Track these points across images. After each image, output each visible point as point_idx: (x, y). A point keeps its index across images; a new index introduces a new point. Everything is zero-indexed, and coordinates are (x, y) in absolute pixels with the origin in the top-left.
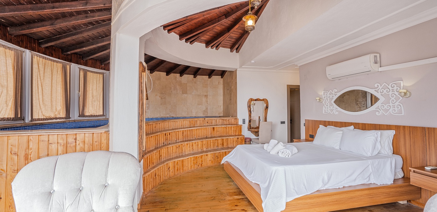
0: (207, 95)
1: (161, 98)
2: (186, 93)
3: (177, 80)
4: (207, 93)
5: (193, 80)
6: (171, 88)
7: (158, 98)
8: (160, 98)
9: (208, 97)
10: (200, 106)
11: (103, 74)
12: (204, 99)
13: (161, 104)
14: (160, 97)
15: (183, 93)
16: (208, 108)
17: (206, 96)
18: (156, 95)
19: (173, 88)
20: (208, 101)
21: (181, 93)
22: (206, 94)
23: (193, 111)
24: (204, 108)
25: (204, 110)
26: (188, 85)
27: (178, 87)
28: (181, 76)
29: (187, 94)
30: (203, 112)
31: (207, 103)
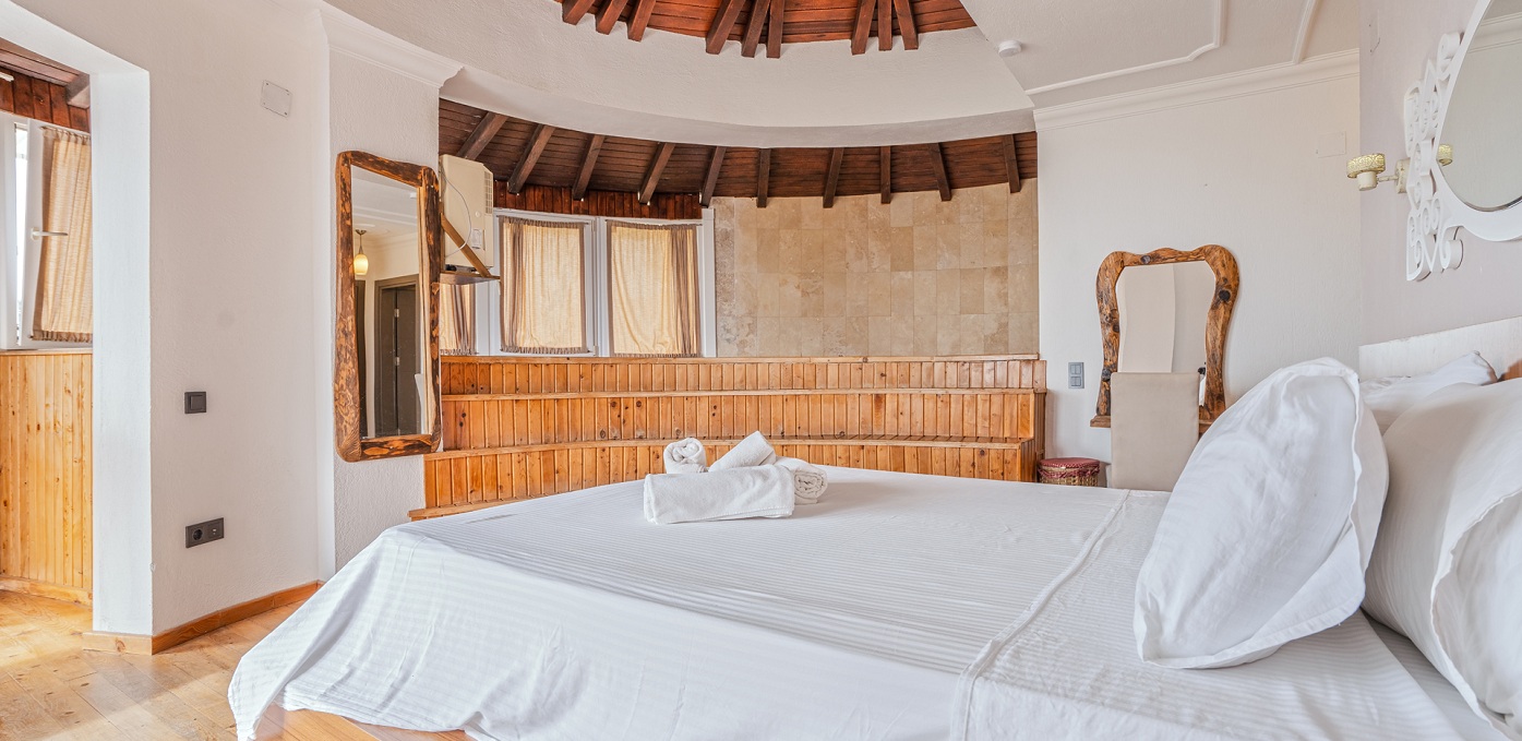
0: (1006, 268)
1: (805, 294)
2: (910, 266)
3: (871, 217)
4: (1004, 256)
5: (939, 209)
6: (844, 252)
7: (792, 293)
8: (799, 294)
9: (1010, 274)
10: (973, 316)
11: (581, 226)
12: (991, 287)
13: (804, 315)
14: (798, 287)
15: (895, 268)
16: (1010, 326)
17: (1001, 272)
18: (785, 282)
19: (851, 252)
20: (1011, 292)
21: (887, 267)
22: (998, 264)
23: (939, 337)
24: (992, 327)
25: (988, 332)
26: (915, 233)
27: (873, 246)
28: (886, 200)
29: (913, 270)
30: (986, 340)
31: (1006, 304)
